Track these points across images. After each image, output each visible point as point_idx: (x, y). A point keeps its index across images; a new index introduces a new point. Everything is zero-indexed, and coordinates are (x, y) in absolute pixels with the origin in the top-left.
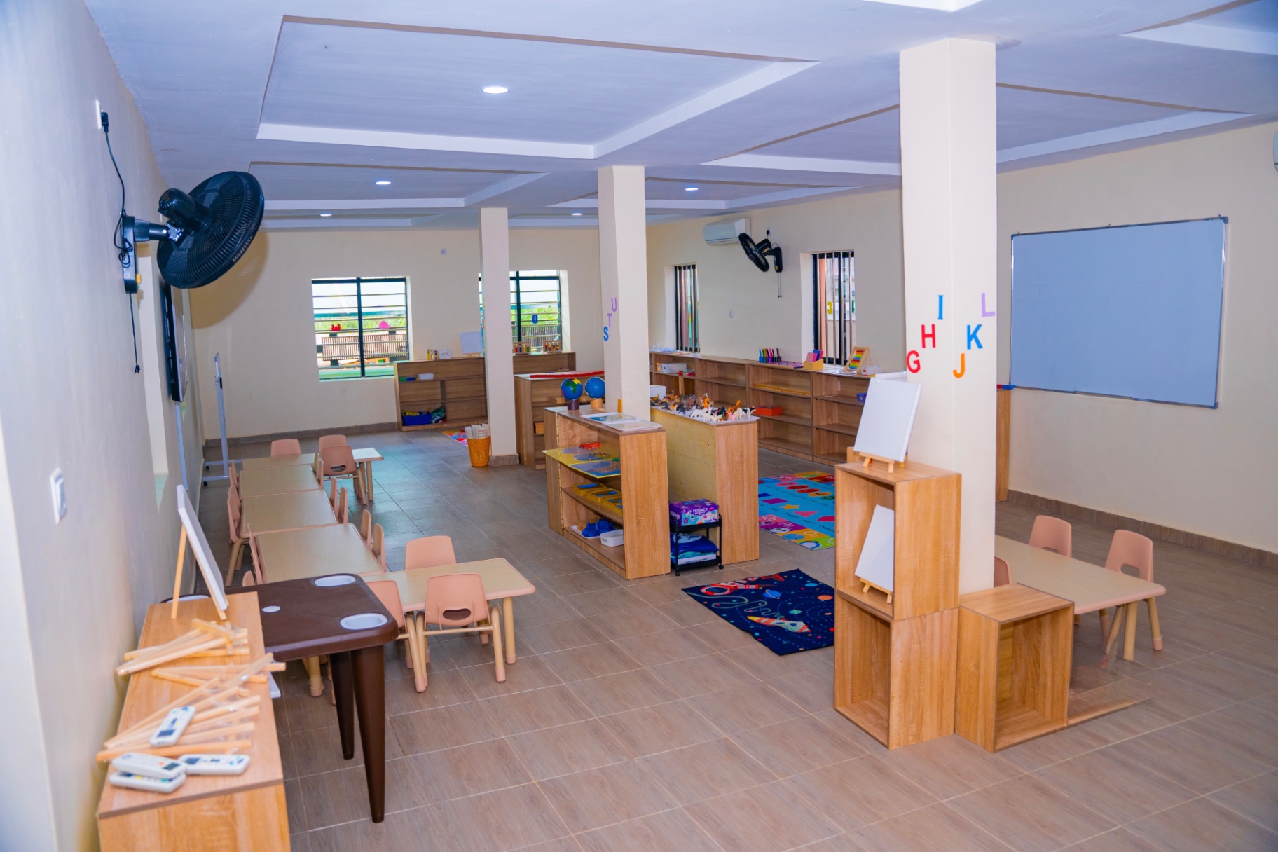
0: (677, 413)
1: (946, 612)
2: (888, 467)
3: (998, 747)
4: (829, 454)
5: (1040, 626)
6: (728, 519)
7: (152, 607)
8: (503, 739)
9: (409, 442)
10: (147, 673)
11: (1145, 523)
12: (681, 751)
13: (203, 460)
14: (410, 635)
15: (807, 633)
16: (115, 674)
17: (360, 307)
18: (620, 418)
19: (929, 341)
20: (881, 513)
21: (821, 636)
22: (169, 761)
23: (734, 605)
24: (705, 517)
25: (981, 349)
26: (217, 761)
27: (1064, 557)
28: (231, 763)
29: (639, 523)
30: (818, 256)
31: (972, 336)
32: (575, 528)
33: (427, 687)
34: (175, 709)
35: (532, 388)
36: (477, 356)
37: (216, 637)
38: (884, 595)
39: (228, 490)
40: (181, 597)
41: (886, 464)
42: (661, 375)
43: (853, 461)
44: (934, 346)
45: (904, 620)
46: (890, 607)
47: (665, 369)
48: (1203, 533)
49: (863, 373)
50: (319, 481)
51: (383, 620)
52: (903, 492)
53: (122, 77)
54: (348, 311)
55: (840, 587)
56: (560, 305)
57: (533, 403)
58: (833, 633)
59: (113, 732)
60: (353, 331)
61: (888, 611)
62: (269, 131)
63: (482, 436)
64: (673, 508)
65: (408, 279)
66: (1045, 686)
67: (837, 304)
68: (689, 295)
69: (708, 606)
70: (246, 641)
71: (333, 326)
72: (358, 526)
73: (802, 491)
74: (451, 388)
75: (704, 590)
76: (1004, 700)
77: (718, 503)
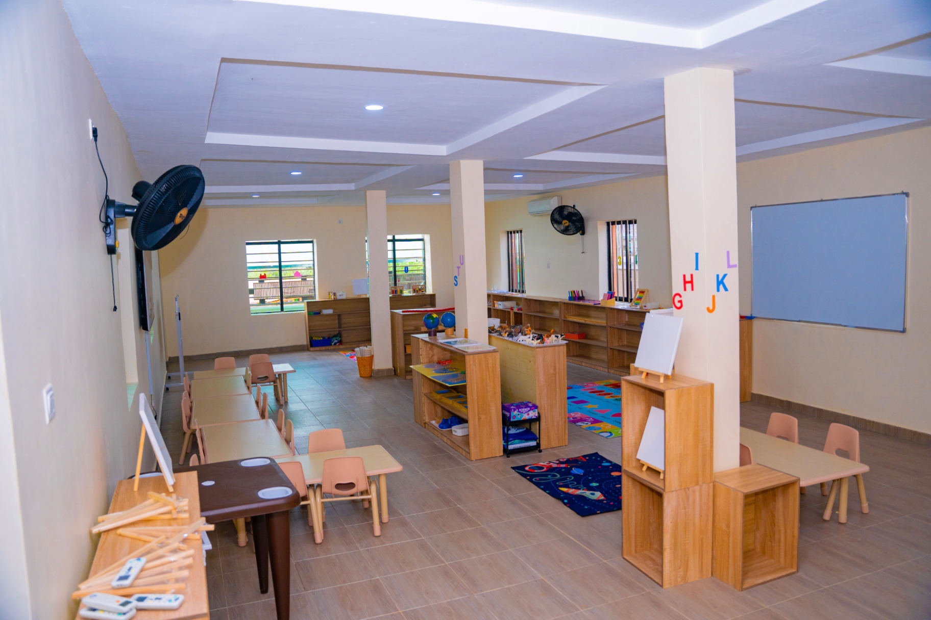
0: (507, 338)
1: (704, 485)
2: (659, 379)
3: (745, 586)
4: (620, 367)
5: (774, 496)
6: (545, 416)
7: (121, 482)
8: (378, 579)
9: (315, 359)
10: (114, 532)
11: (854, 417)
12: (508, 588)
13: (166, 372)
14: (311, 501)
15: (603, 500)
16: (91, 533)
17: (280, 261)
18: (466, 342)
19: (689, 286)
20: (655, 412)
21: (613, 503)
22: (124, 600)
23: (549, 479)
24: (528, 415)
25: (727, 292)
26: (160, 599)
27: (793, 443)
28: (170, 601)
29: (479, 419)
30: (610, 223)
31: (720, 282)
32: (433, 422)
33: (323, 540)
34: (131, 560)
35: (403, 320)
36: (364, 296)
37: (165, 505)
38: (658, 473)
39: (183, 393)
40: (141, 474)
41: (658, 377)
42: (498, 310)
43: (635, 374)
44: (692, 289)
45: (673, 491)
46: (662, 482)
47: (500, 305)
48: (898, 425)
49: (644, 308)
50: (248, 388)
51: (289, 492)
52: (670, 398)
53: (109, 102)
54: (272, 264)
55: (625, 467)
56: (424, 260)
57: (404, 331)
58: (621, 499)
59: (86, 577)
60: (276, 278)
61: (661, 485)
62: (214, 138)
63: (367, 355)
64: (505, 408)
65: (315, 241)
66: (779, 541)
67: (625, 258)
68: (518, 252)
69: (530, 480)
70: (186, 508)
71: (261, 275)
72: (275, 420)
73: (600, 394)
74: (346, 320)
75: (527, 468)
76: (749, 551)
77: (537, 404)
